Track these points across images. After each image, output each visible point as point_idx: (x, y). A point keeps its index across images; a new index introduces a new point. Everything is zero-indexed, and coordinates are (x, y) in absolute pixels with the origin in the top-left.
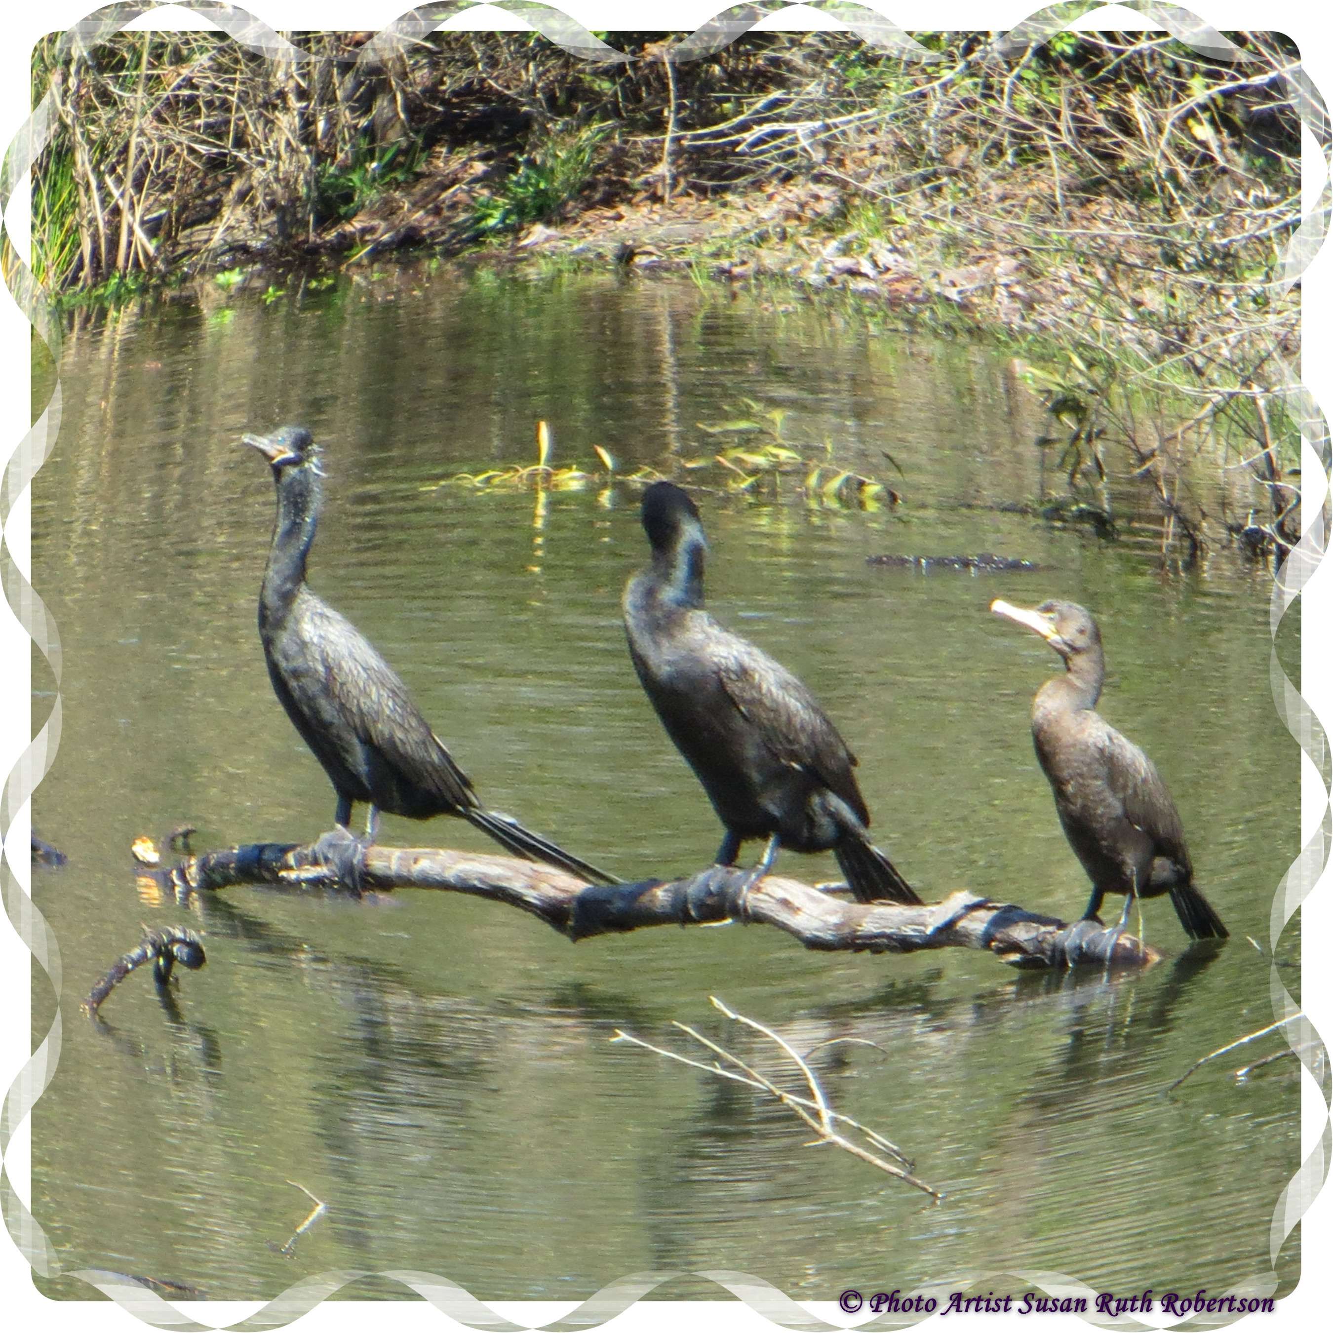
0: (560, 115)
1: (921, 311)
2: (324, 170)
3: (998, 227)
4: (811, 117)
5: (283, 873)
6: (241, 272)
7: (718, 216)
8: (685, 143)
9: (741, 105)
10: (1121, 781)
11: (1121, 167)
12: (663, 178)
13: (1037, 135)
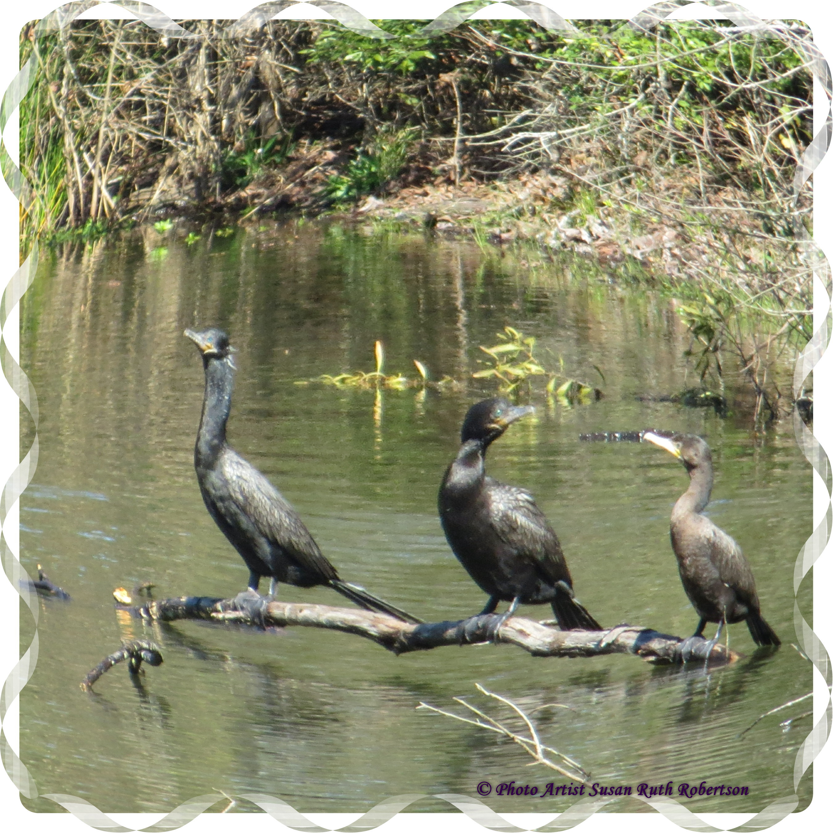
0: (384, 120)
1: (618, 267)
2: (227, 153)
3: (665, 209)
4: (549, 129)
5: (214, 614)
6: (171, 222)
7: (491, 196)
8: (468, 144)
9: (503, 119)
10: (719, 557)
11: (739, 167)
12: (454, 167)
13: (689, 145)
